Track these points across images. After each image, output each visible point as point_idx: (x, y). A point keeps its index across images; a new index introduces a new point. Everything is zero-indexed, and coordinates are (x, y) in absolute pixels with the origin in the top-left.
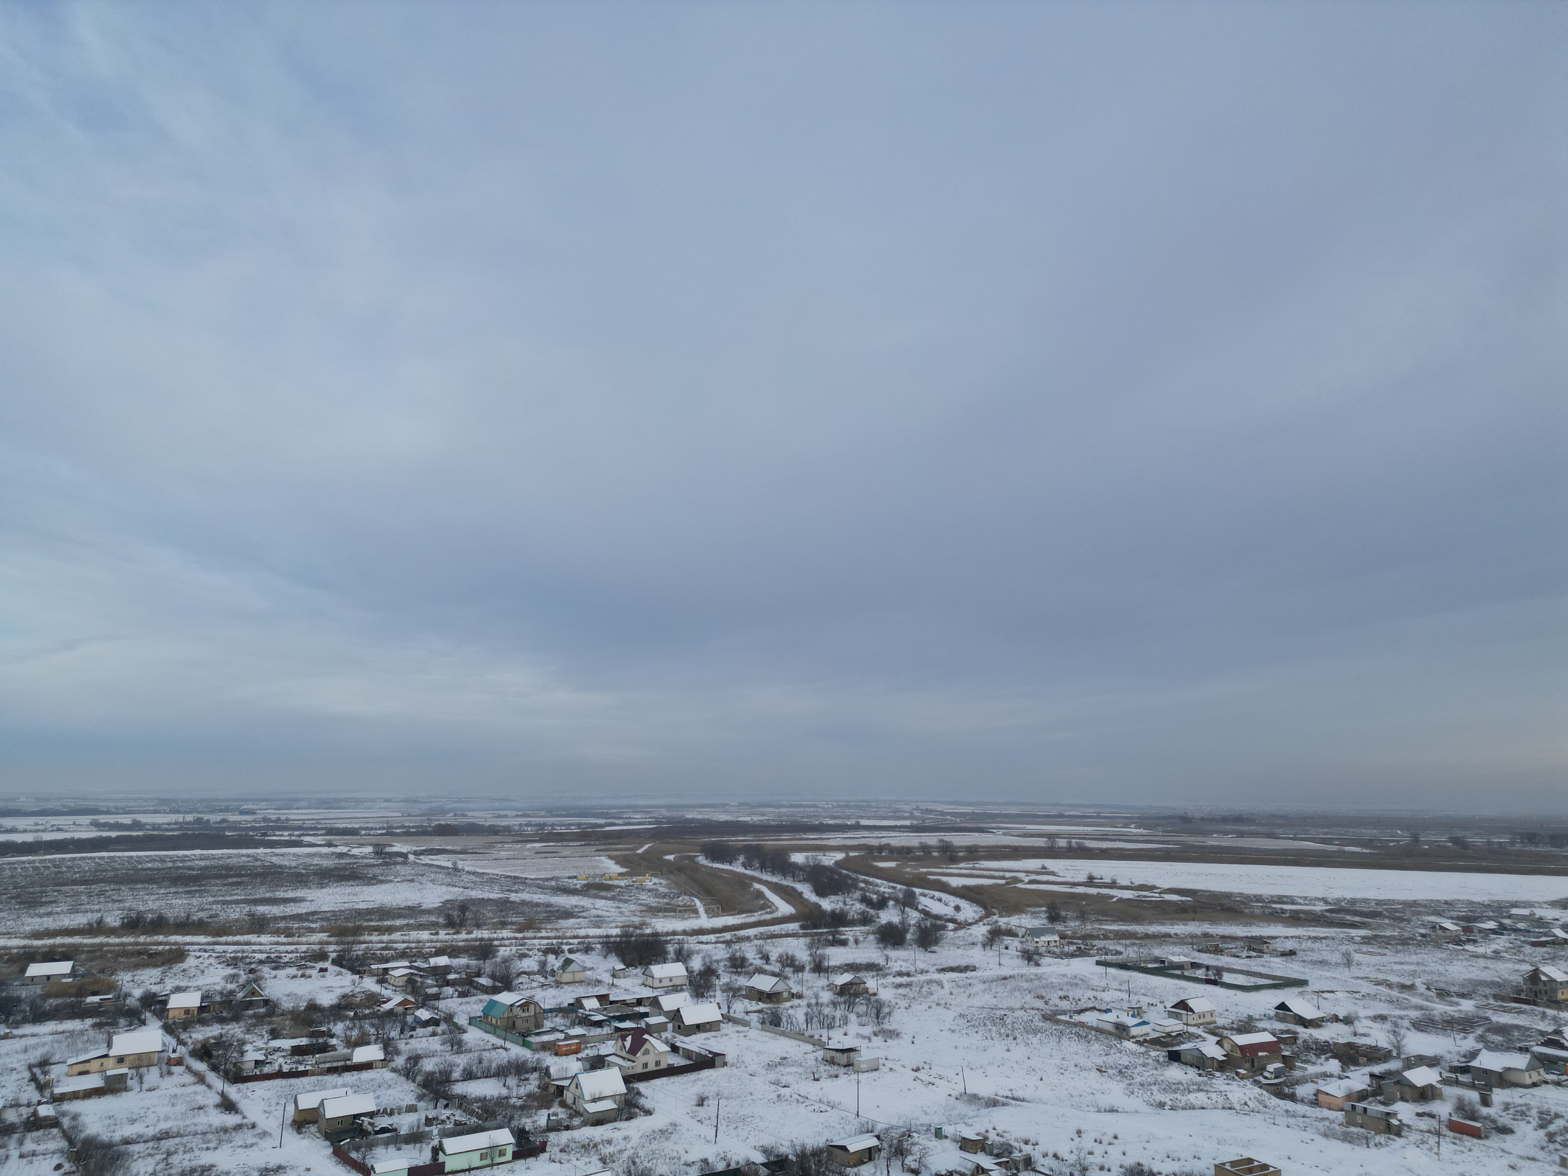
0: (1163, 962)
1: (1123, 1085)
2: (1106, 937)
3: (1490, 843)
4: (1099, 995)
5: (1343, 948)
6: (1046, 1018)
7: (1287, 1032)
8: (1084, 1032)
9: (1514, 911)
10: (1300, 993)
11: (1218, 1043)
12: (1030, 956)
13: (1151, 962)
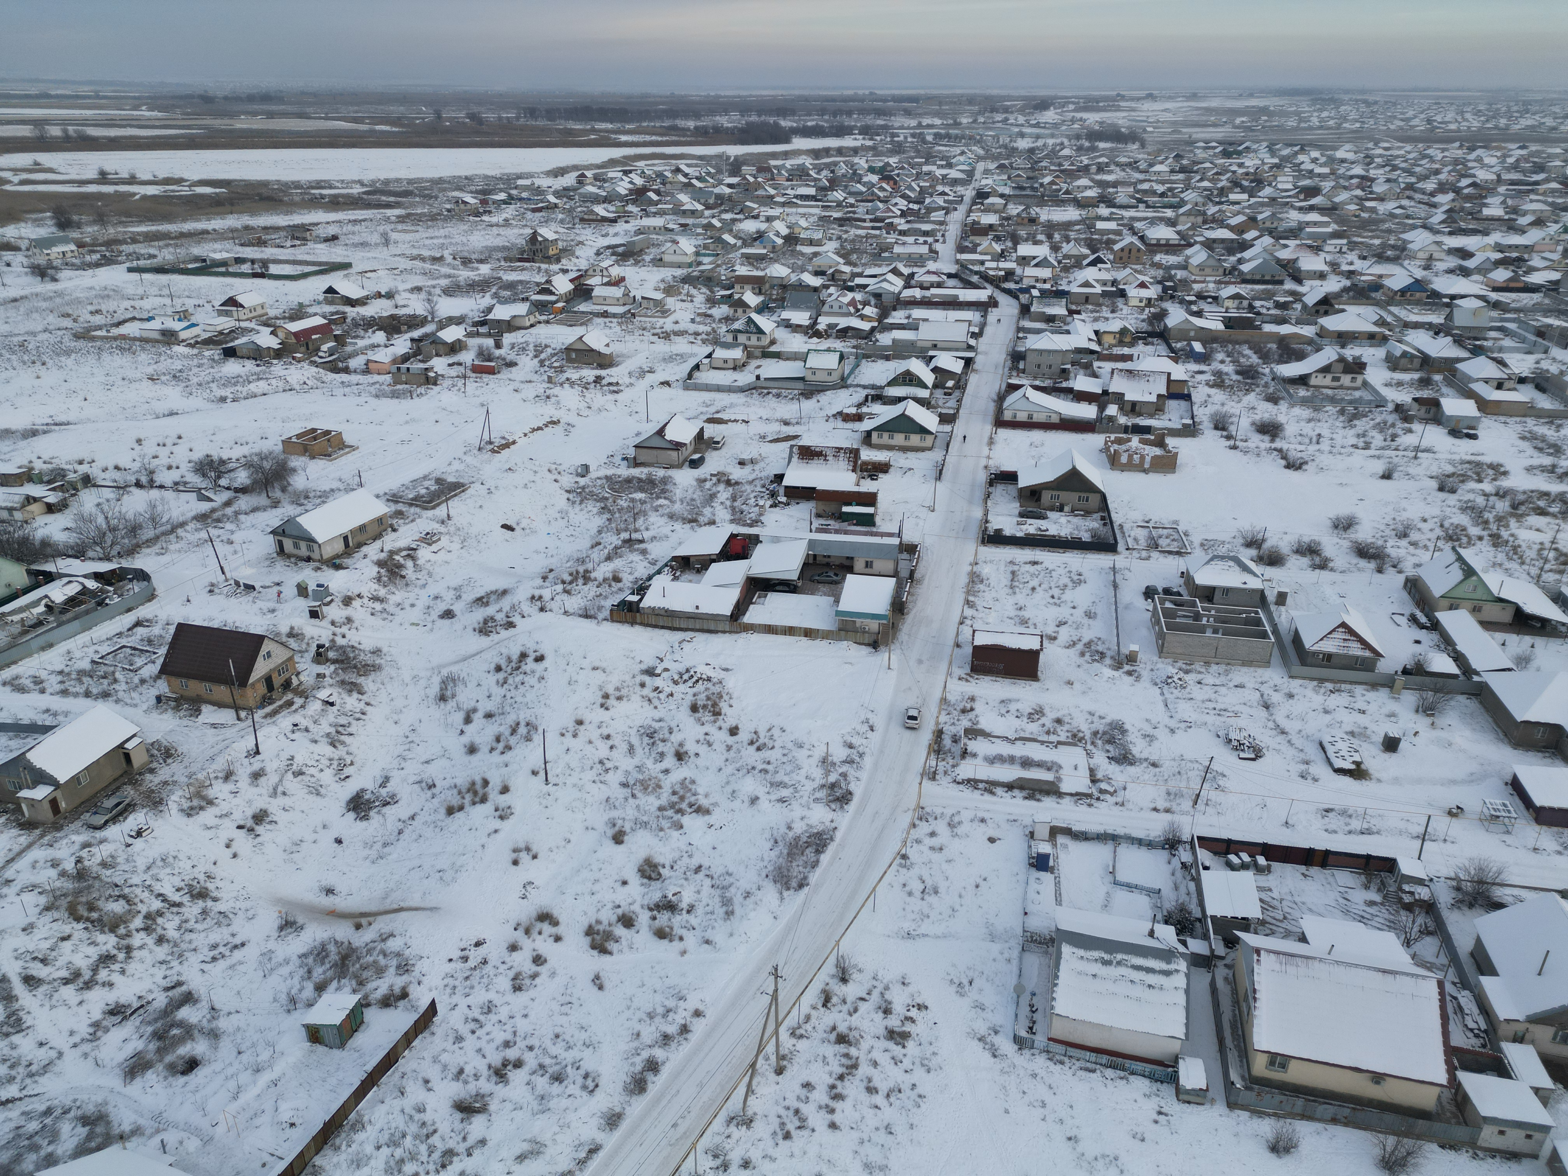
0: (204, 261)
1: (179, 389)
2: (134, 241)
3: (500, 118)
4: (138, 304)
5: (381, 229)
6: (77, 336)
7: (337, 313)
8: (127, 345)
9: (520, 182)
10: (346, 276)
11: (272, 333)
12: (42, 272)
13: (191, 262)
